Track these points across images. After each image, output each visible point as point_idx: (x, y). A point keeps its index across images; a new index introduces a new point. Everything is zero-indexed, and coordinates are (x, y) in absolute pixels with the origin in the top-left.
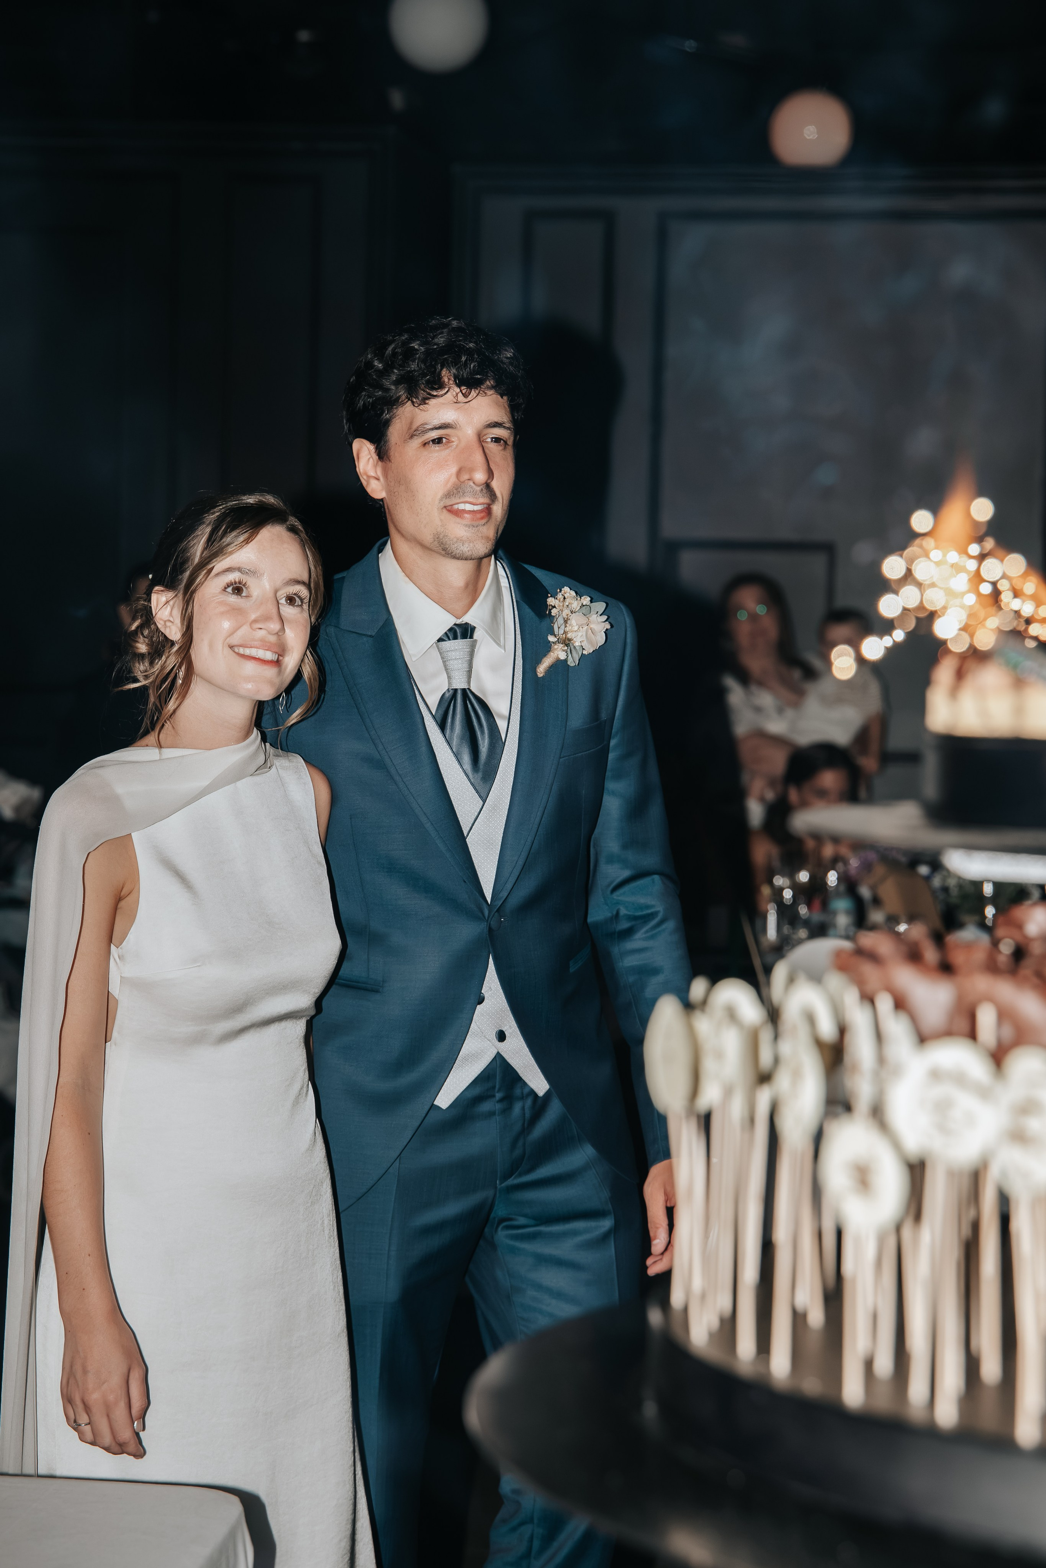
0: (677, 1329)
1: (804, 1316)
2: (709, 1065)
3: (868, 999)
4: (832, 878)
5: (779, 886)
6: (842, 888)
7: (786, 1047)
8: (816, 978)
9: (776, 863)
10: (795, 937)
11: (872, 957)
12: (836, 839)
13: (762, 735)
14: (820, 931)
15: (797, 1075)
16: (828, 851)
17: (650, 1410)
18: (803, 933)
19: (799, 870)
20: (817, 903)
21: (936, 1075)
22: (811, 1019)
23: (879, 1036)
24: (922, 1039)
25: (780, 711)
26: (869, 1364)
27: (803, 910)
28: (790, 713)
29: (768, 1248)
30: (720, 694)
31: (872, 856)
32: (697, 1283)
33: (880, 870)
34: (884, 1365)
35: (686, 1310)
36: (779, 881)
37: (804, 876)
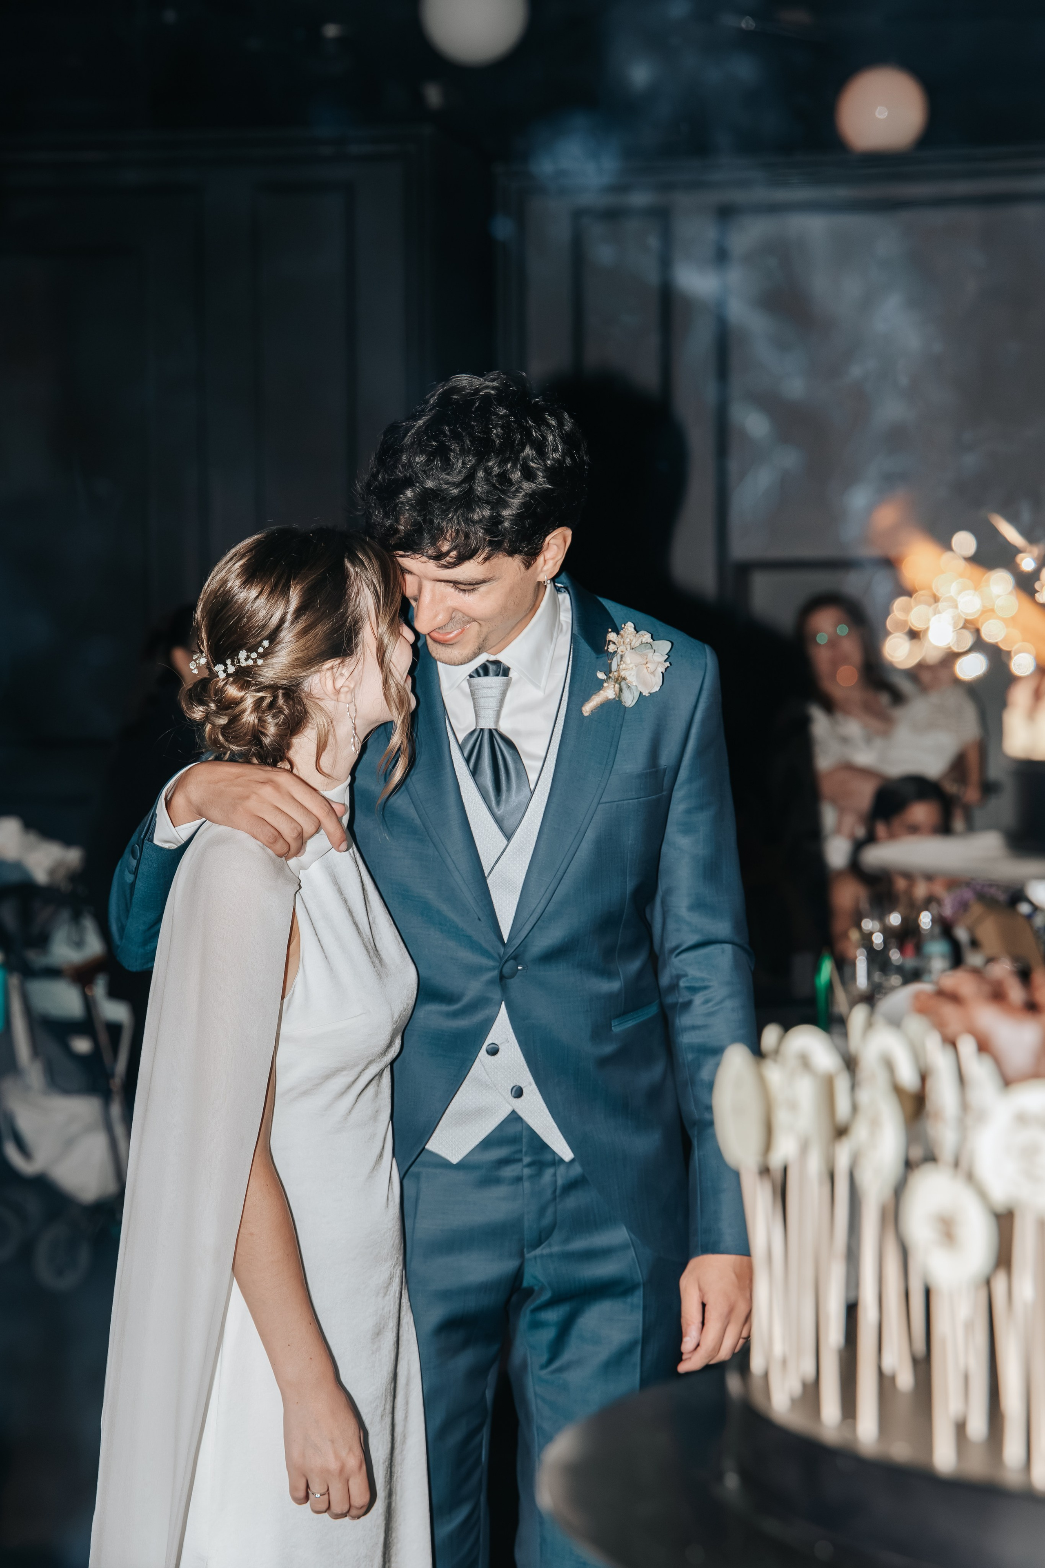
0: (758, 1398)
1: (893, 1378)
2: (782, 1117)
3: (951, 1043)
4: (925, 920)
5: (869, 930)
6: (937, 930)
7: (864, 1096)
8: (895, 1023)
9: (864, 905)
10: (886, 984)
11: (954, 998)
12: (929, 877)
13: (849, 767)
14: (913, 976)
15: (875, 1124)
16: (921, 890)
17: (732, 1481)
18: (895, 980)
19: (890, 912)
20: (910, 948)
21: (1022, 1119)
22: (889, 1065)
23: (961, 1079)
24: (1007, 1082)
25: (869, 740)
26: (961, 1428)
27: (895, 955)
28: (878, 743)
29: (852, 1310)
30: (804, 724)
31: (968, 894)
32: (778, 1349)
33: (977, 909)
34: (977, 1427)
35: (766, 1375)
36: (868, 924)
37: (895, 919)
